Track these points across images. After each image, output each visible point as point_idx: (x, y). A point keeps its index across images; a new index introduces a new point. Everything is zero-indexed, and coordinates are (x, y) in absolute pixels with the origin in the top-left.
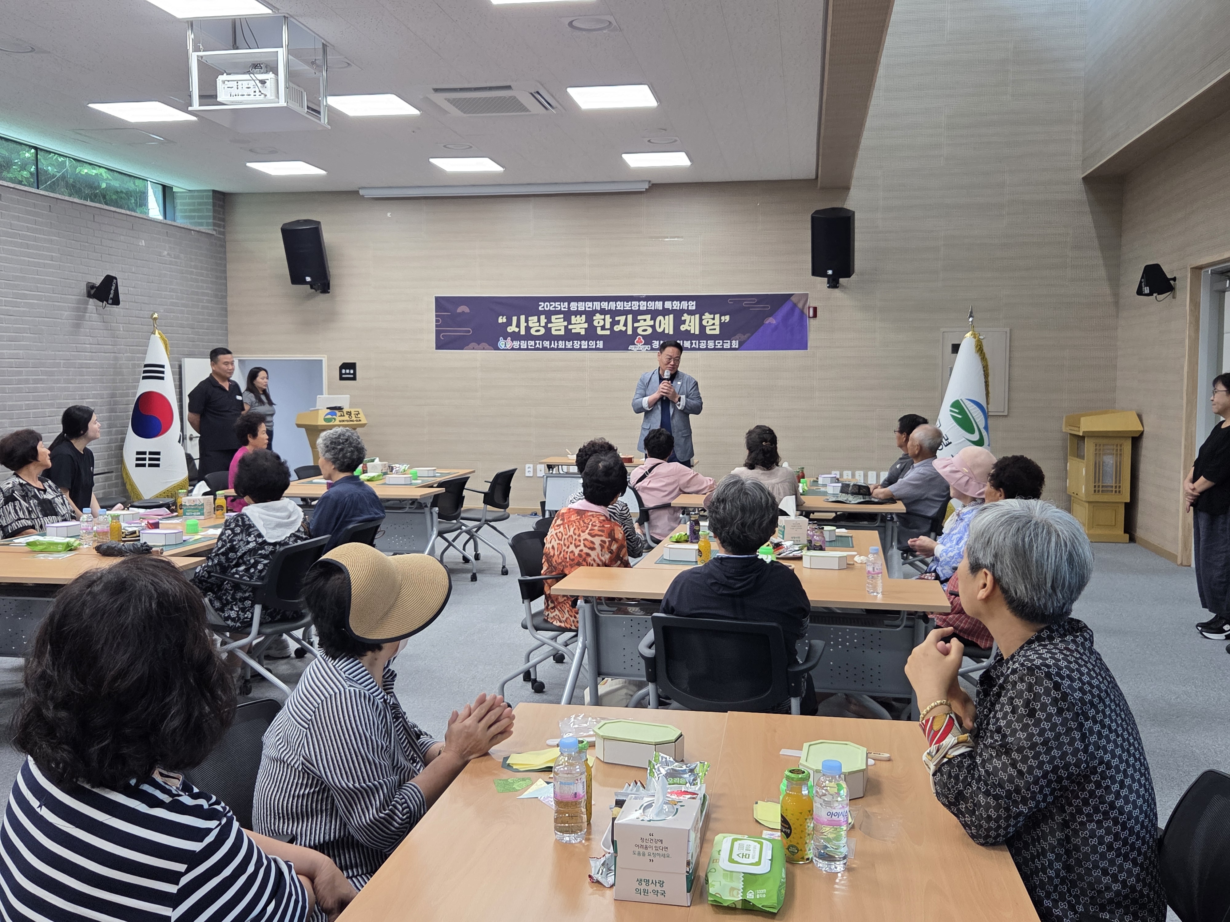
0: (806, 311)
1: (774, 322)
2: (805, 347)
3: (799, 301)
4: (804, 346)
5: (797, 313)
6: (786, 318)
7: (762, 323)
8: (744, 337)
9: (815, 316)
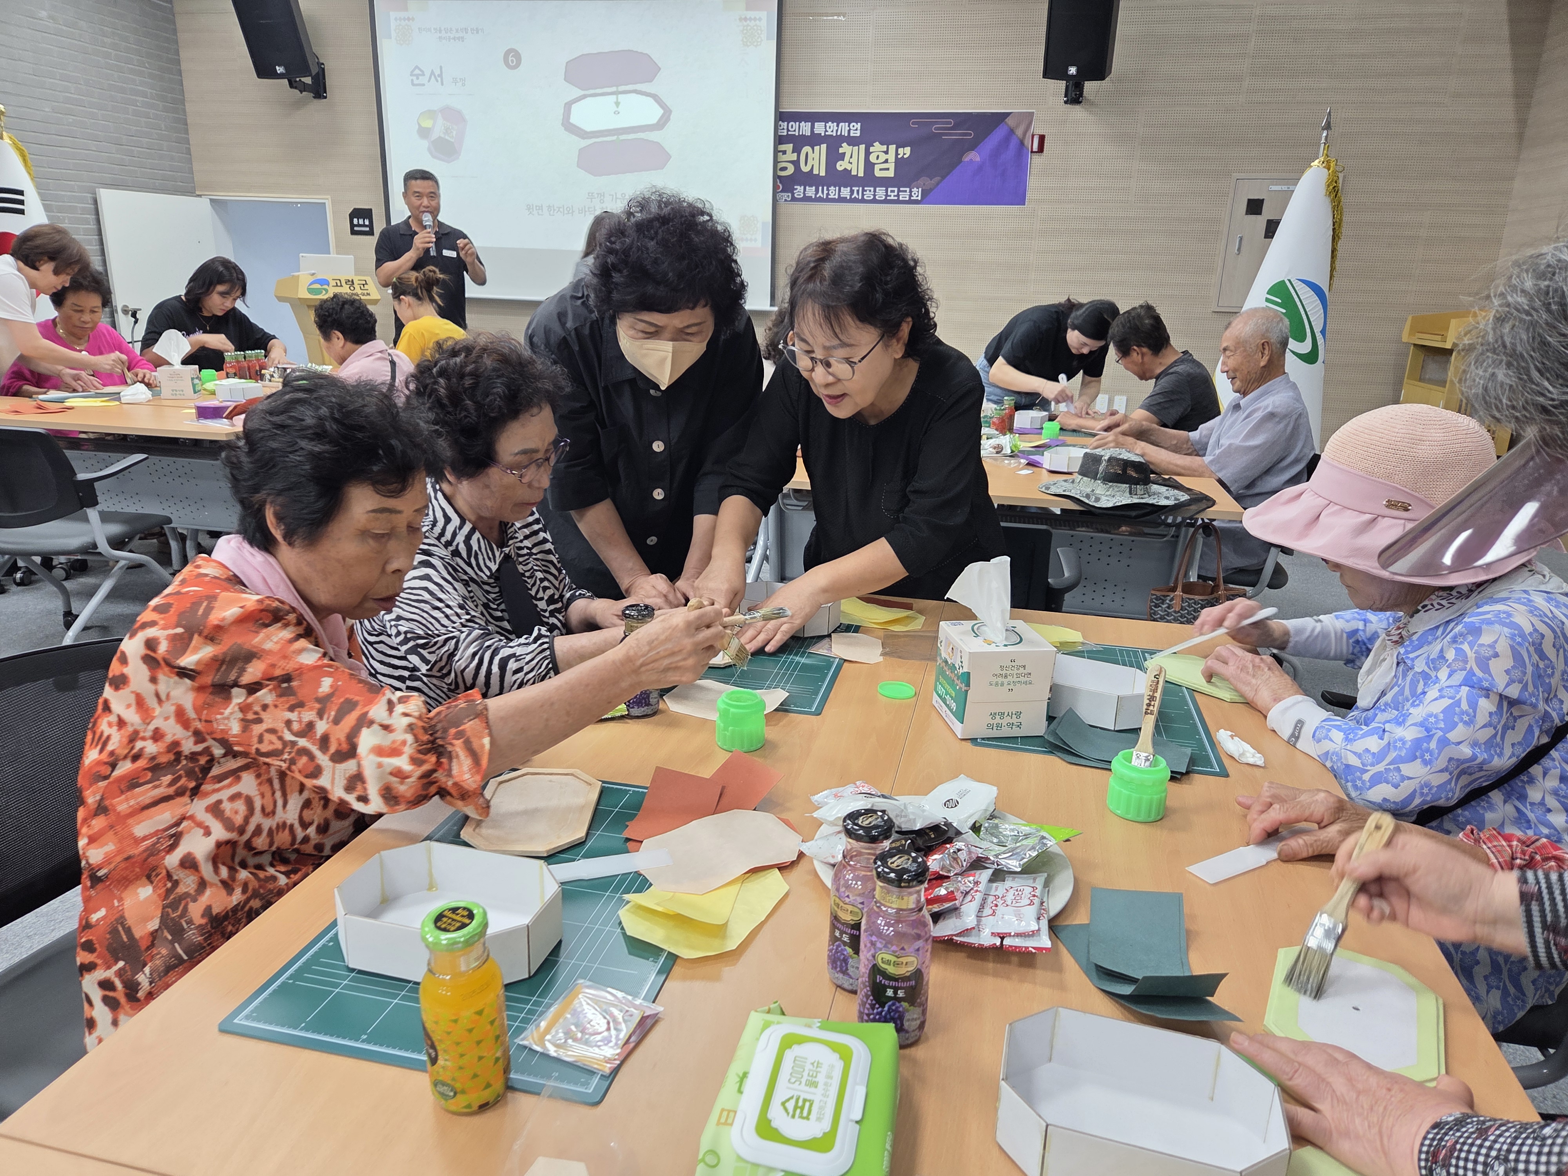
0: (1028, 142)
1: (978, 159)
2: (1022, 202)
3: (1018, 126)
4: (1019, 198)
5: (1013, 144)
6: (996, 154)
7: (960, 161)
8: (929, 183)
9: (1041, 149)
